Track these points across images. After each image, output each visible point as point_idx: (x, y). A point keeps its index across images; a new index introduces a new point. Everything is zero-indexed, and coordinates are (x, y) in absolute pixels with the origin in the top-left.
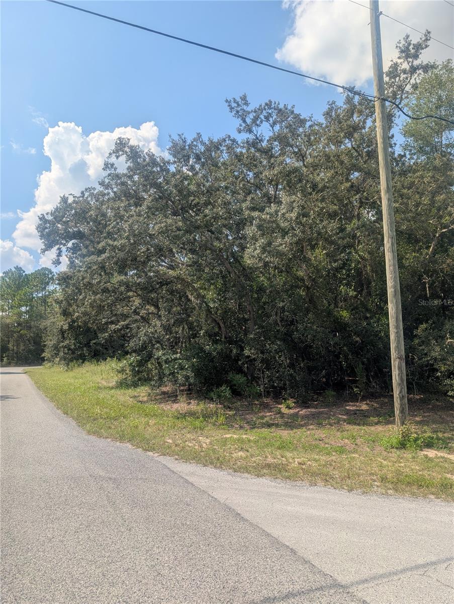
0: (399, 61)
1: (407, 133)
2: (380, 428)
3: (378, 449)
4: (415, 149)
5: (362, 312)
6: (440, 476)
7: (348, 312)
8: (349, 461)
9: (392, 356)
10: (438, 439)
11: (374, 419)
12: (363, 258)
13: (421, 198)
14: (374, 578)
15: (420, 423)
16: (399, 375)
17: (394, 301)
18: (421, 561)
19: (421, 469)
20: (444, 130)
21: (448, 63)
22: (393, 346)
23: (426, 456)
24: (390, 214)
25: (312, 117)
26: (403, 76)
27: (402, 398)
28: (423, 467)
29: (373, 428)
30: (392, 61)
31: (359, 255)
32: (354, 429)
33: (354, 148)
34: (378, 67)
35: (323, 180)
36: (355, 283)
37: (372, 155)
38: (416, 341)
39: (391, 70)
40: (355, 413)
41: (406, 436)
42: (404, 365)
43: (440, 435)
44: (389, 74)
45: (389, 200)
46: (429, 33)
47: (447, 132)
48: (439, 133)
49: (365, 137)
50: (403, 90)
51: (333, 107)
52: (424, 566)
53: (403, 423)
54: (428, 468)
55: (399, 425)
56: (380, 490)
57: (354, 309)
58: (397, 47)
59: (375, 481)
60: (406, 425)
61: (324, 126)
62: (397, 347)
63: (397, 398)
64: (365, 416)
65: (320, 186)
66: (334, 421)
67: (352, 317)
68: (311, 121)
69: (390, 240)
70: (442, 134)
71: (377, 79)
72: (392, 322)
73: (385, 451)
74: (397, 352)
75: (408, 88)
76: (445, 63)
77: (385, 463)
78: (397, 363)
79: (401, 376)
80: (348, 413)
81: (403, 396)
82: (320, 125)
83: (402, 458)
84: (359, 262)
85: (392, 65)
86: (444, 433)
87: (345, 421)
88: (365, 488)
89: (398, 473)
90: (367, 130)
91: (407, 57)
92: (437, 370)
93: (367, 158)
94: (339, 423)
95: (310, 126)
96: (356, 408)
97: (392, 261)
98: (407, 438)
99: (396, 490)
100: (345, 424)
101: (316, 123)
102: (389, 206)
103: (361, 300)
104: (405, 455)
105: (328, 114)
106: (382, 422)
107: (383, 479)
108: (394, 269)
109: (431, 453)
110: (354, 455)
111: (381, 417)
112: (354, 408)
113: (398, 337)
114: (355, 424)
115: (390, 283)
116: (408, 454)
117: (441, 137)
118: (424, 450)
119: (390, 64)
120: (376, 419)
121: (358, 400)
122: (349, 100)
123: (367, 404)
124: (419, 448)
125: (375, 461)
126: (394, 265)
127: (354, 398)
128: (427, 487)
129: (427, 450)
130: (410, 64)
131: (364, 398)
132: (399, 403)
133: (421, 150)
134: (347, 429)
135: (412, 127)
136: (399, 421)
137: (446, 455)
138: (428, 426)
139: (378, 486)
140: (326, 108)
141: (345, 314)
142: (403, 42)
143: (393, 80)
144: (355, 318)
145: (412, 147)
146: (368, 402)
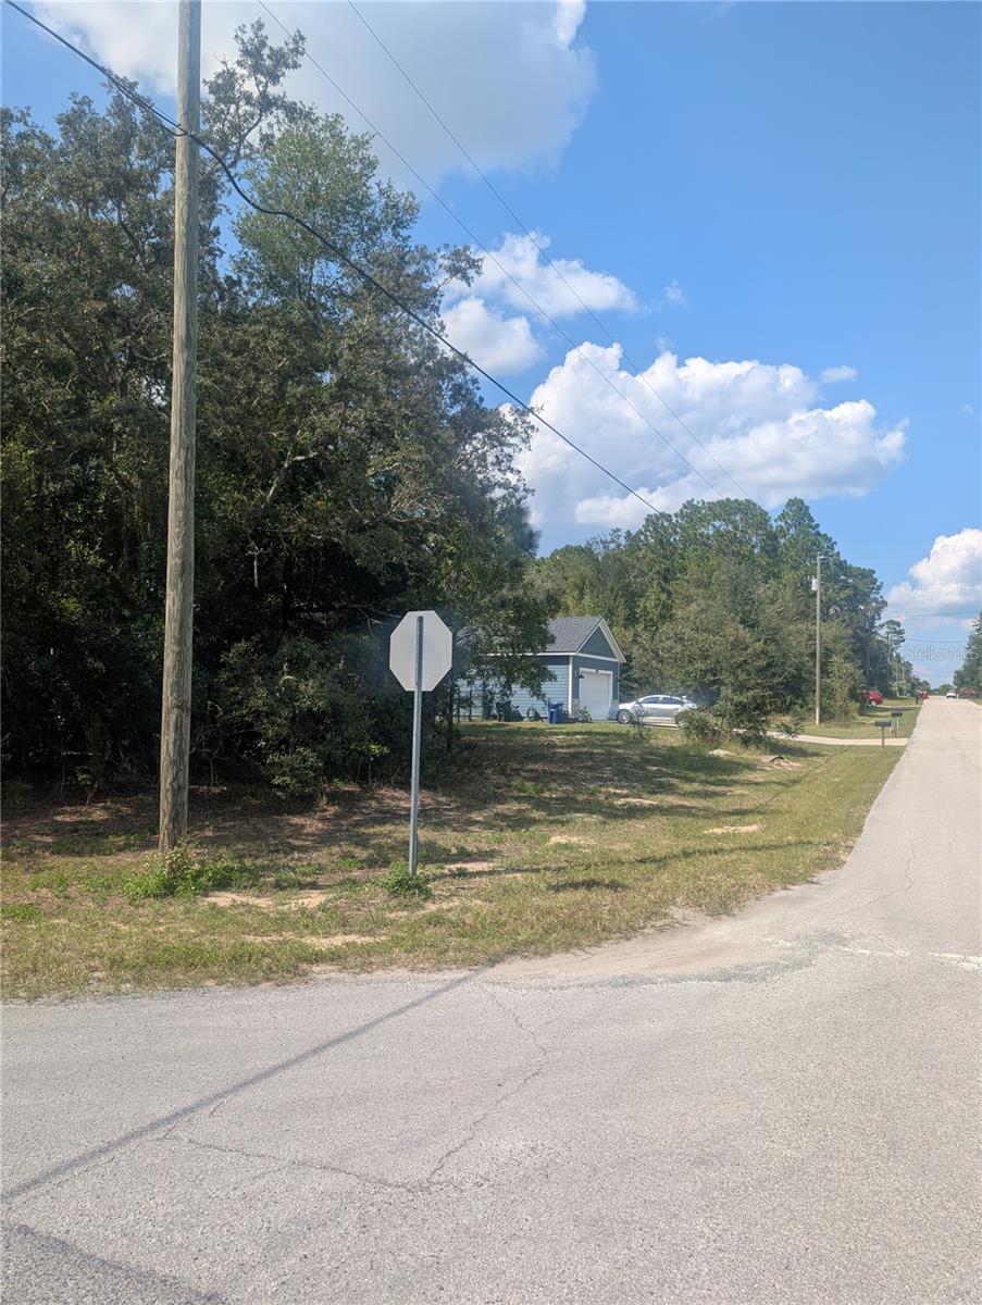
0: (240, 71)
1: (245, 236)
2: (127, 858)
3: (117, 901)
4: (261, 276)
5: (114, 605)
6: (233, 941)
7: (79, 602)
8: (42, 936)
9: (164, 704)
10: (243, 870)
11: (117, 839)
12: (126, 485)
13: (258, 379)
14: (56, 1172)
15: (212, 841)
16: (174, 743)
17: (180, 586)
18: (164, 1112)
19: (199, 932)
20: (318, 256)
21: (336, 121)
22: (168, 680)
23: (214, 906)
24: (187, 397)
25: (29, 115)
26: (244, 108)
27: (176, 791)
28: (203, 929)
29: (111, 860)
30: (224, 63)
31: (118, 476)
32: (66, 864)
33: (125, 227)
34: (190, 61)
35: (36, 275)
36: (104, 537)
37: (163, 256)
38: (224, 676)
39: (220, 81)
40: (75, 828)
41: (177, 869)
42: (187, 721)
43: (248, 862)
44: (214, 89)
45: (188, 364)
46: (302, 38)
47: (323, 261)
48: (308, 258)
49: (152, 211)
50: (242, 138)
51: (83, 111)
52: (168, 1120)
53: (174, 843)
54: (212, 930)
55: (167, 848)
56: (103, 986)
57: (94, 596)
58: (237, 36)
59: (95, 969)
60: (179, 846)
61: (56, 147)
62: (177, 685)
63: (167, 791)
64: (97, 835)
65: (29, 287)
66: (19, 850)
67: (89, 613)
68: (26, 123)
69: (183, 453)
70: (312, 263)
71: (186, 87)
72: (170, 629)
73: (130, 904)
74: (175, 694)
75: (253, 138)
76: (331, 119)
77: (124, 928)
78: (173, 717)
79: (180, 746)
80: (57, 829)
81: (179, 788)
82: (48, 142)
83: (163, 915)
84: (117, 492)
85: (224, 71)
86: (257, 858)
87: (47, 847)
88: (70, 986)
89: (151, 945)
90: (159, 196)
91: (256, 69)
92: (258, 736)
93: (153, 260)
94: (32, 852)
95: (21, 136)
96: (79, 819)
97: (183, 500)
98: (179, 873)
99: (140, 982)
100: (47, 854)
101: (37, 133)
102: (188, 378)
103: (113, 578)
104: (171, 909)
105: (69, 122)
106: (133, 845)
107: (116, 964)
108: (186, 516)
109: (224, 899)
110: (56, 921)
111: (133, 834)
112: (75, 818)
113: (180, 662)
114: (72, 853)
115: (173, 546)
116: (176, 907)
117: (311, 269)
118: (211, 893)
119: (220, 68)
120: (121, 840)
121: (85, 800)
122: (121, 111)
123: (105, 808)
124: (201, 891)
125: (104, 927)
126: (186, 509)
127: (77, 796)
128: (205, 965)
129: (217, 893)
130: (261, 89)
131: (100, 796)
132: (170, 800)
133: (271, 283)
134: (50, 865)
135: (257, 227)
136: (166, 839)
137: (252, 901)
138: (228, 846)
139: (100, 980)
140: (67, 107)
141: (72, 605)
142: (250, 33)
143: (222, 106)
144: (95, 617)
145: (253, 268)
146: (109, 803)
